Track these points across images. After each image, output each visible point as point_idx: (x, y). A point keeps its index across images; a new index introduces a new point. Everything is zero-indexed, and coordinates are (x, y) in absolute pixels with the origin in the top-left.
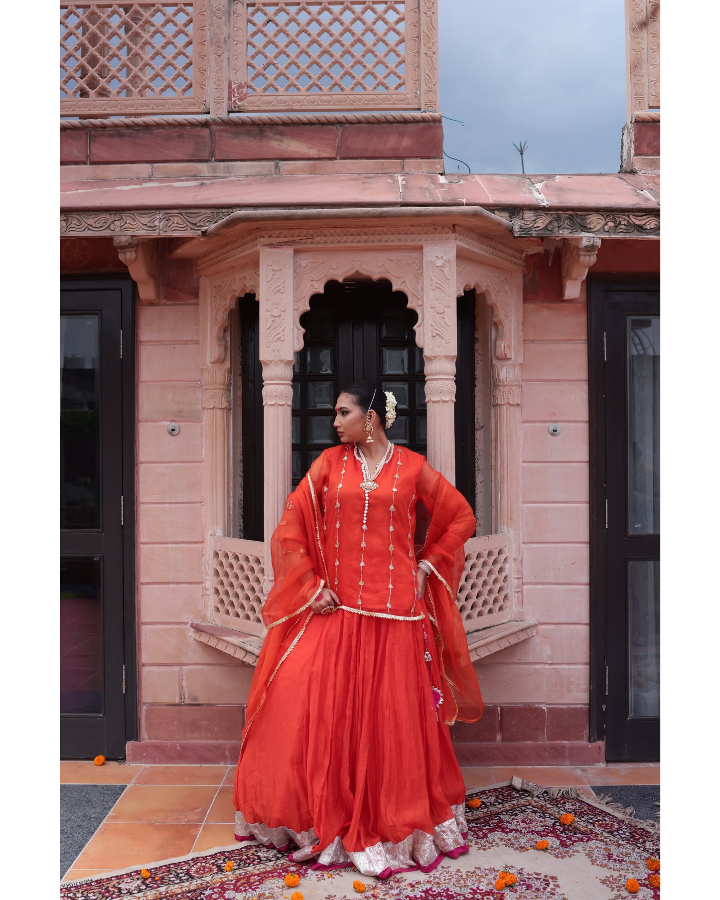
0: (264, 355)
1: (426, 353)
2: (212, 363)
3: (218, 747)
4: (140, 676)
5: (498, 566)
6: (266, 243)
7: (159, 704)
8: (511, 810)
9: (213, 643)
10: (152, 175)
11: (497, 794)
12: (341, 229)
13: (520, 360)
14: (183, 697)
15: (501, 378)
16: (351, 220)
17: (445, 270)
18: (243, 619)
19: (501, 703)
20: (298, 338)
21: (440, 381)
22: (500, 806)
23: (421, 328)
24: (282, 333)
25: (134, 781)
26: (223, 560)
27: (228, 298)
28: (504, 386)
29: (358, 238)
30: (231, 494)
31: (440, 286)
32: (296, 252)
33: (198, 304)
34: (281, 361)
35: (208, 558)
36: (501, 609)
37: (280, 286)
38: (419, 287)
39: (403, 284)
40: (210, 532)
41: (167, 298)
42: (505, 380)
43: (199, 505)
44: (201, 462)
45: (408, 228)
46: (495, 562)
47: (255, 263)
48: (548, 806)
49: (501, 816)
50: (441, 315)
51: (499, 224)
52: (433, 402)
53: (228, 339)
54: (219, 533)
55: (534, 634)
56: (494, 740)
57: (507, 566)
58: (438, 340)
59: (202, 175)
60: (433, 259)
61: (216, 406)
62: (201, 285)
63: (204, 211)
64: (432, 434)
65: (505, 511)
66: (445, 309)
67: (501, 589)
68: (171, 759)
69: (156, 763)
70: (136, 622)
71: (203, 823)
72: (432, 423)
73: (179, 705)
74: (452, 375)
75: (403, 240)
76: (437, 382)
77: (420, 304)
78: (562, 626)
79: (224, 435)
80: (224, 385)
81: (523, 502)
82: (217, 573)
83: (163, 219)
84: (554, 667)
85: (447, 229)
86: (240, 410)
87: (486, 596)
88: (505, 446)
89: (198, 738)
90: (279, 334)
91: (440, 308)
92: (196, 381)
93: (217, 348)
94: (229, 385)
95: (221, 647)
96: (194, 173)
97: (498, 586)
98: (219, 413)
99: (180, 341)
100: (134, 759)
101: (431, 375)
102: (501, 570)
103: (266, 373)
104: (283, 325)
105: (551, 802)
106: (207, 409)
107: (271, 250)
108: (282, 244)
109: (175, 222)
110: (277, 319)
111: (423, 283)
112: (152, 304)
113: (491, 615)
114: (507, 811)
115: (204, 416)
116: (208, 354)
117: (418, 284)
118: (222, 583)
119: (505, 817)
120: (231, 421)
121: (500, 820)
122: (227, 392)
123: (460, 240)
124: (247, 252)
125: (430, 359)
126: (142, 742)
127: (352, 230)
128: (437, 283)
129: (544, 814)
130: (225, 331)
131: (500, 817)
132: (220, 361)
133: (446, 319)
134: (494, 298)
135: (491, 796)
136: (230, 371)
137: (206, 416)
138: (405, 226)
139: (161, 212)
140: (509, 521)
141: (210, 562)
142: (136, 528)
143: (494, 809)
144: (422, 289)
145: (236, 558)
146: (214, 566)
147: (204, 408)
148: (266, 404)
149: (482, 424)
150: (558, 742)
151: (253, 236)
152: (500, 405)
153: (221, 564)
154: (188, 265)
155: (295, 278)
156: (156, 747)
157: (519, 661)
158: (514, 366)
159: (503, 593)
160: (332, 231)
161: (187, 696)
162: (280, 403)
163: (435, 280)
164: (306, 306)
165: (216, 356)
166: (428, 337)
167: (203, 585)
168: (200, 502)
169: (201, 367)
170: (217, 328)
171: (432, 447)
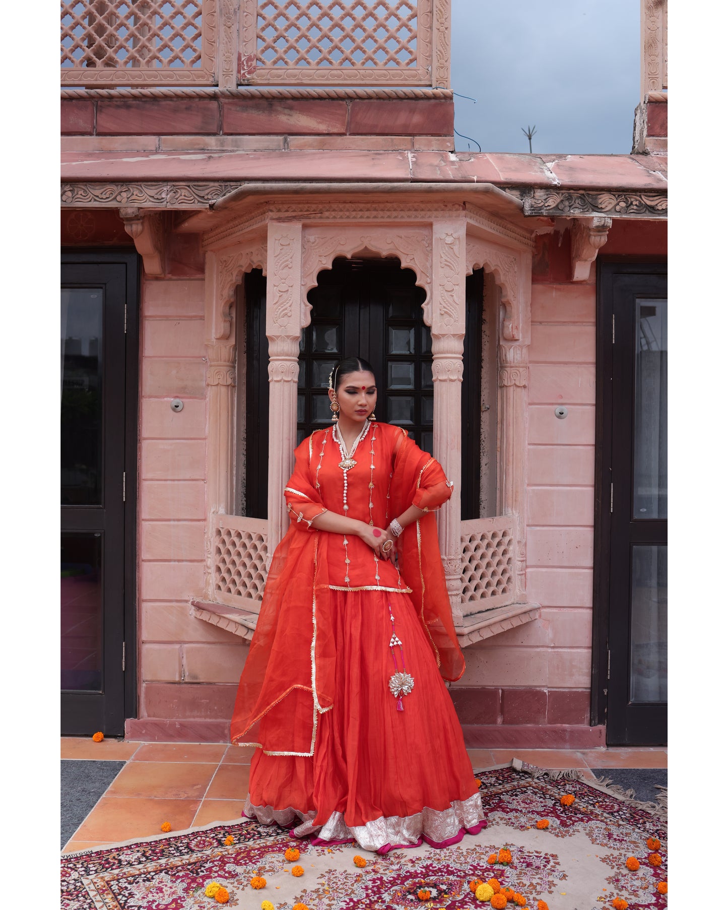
0: (271, 330)
1: (435, 331)
2: (217, 339)
3: (218, 726)
4: (140, 654)
5: (502, 548)
6: (274, 217)
7: (159, 681)
8: (511, 791)
9: (214, 621)
10: (159, 147)
11: (498, 775)
12: (350, 204)
13: (528, 342)
14: (183, 675)
15: (508, 360)
16: (361, 195)
17: (454, 247)
18: (245, 597)
19: (503, 686)
20: (305, 314)
21: (448, 360)
22: (500, 787)
23: (429, 306)
24: (289, 309)
25: (133, 757)
26: (226, 538)
27: (235, 273)
28: (511, 367)
29: (367, 214)
30: (235, 472)
31: (449, 264)
32: (305, 227)
33: (204, 280)
34: (288, 337)
35: (210, 535)
36: (504, 591)
37: (287, 261)
38: (428, 265)
39: (412, 261)
40: (212, 510)
41: (172, 272)
42: (512, 361)
43: (202, 482)
44: (205, 439)
45: (417, 204)
46: (499, 544)
47: (262, 238)
48: (549, 787)
49: (502, 796)
50: (450, 293)
51: (510, 202)
52: (441, 380)
53: (234, 315)
54: (222, 511)
55: (537, 617)
56: (495, 722)
57: (511, 548)
58: (446, 318)
59: (210, 148)
60: (443, 236)
61: (221, 383)
62: (207, 260)
63: (212, 184)
64: (439, 413)
65: (510, 493)
66: (454, 287)
67: (504, 572)
68: (170, 737)
69: (155, 740)
70: (137, 599)
71: (203, 799)
72: (439, 403)
73: (179, 683)
74: (459, 354)
75: (413, 216)
76: (445, 360)
77: (429, 281)
78: (565, 609)
79: (228, 412)
80: (229, 361)
81: (528, 485)
82: (219, 551)
83: (171, 191)
84: (556, 650)
85: (457, 206)
86: (244, 388)
87: (490, 577)
88: (511, 428)
89: (197, 717)
90: (286, 309)
91: (449, 286)
92: (201, 357)
93: (222, 325)
94: (234, 362)
95: (222, 625)
96: (202, 146)
97: (502, 568)
98: (223, 389)
99: (185, 316)
100: (133, 737)
101: (438, 353)
102: (505, 552)
103: (272, 349)
104: (290, 300)
105: (551, 783)
106: (211, 385)
107: (279, 224)
108: (290, 218)
109: (183, 194)
110: (285, 295)
111: (432, 260)
112: (157, 278)
113: (494, 597)
114: (507, 792)
115: (208, 393)
116: (214, 330)
117: (427, 261)
118: (224, 561)
119: (505, 797)
120: (236, 399)
121: (501, 800)
122: (231, 369)
123: (471, 218)
124: (254, 227)
125: (438, 337)
126: (141, 720)
127: (362, 206)
128: (446, 261)
129: (544, 795)
130: (231, 307)
131: (500, 797)
132: (225, 337)
133: (455, 297)
134: (502, 278)
135: (491, 777)
136: (235, 348)
137: (210, 393)
138: (415, 202)
139: (169, 184)
140: (514, 503)
141: (212, 540)
142: (137, 504)
143: (494, 789)
144: (431, 266)
145: (239, 535)
146: (217, 544)
147: (208, 385)
148: (272, 380)
149: (488, 406)
150: (559, 725)
151: (261, 210)
152: (506, 386)
153: (224, 542)
154: (194, 239)
155: (303, 253)
156: (156, 724)
157: (523, 644)
158: (521, 347)
159: (507, 576)
160: (341, 206)
161: (187, 674)
162: (286, 379)
163: (445, 258)
164: (314, 282)
165: (221, 332)
166: (436, 315)
167: (204, 563)
168: (203, 480)
169: (206, 343)
170: (223, 304)
171: (439, 426)
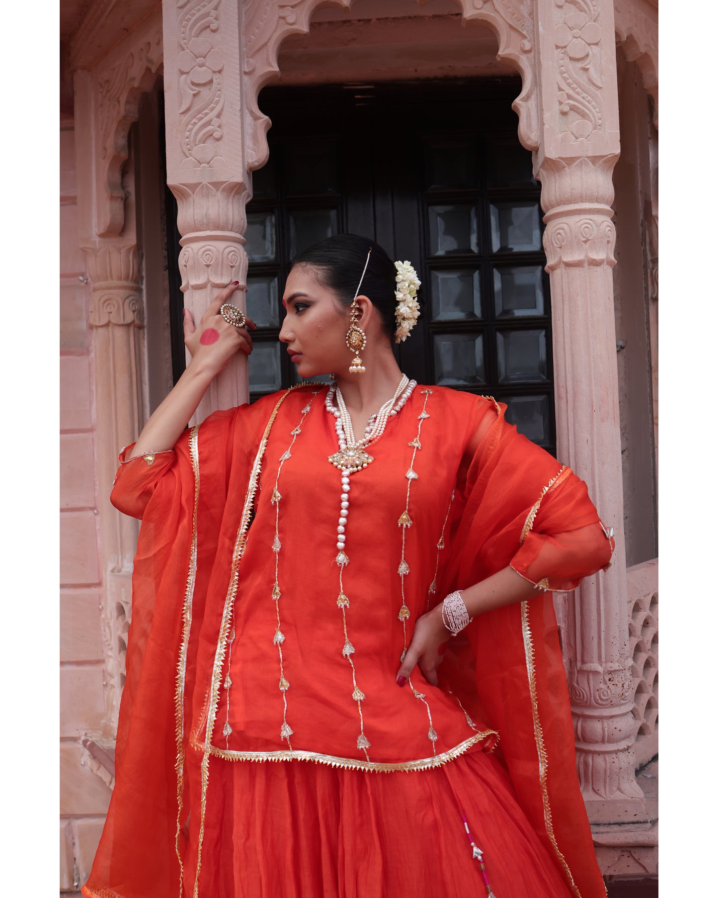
0: (177, 172)
1: (551, 151)
2: (102, 236)
14: (76, 878)
21: (583, 217)
23: (532, 103)
24: (216, 122)
27: (123, 98)
33: (73, 128)
34: (217, 185)
35: (109, 615)
39: (488, 3)
40: (110, 566)
43: (90, 514)
44: (91, 430)
50: (580, 65)
52: (568, 265)
53: (132, 188)
54: (128, 566)
58: (575, 120)
61: (113, 321)
62: (78, 88)
64: (567, 339)
66: (588, 48)
72: (567, 316)
73: (69, 892)
74: (607, 203)
76: (576, 218)
77: (528, 46)
79: (131, 376)
80: (127, 278)
82: (123, 646)
86: (167, 334)
90: (209, 123)
91: (577, 48)
92: (76, 275)
93: (107, 205)
94: (138, 279)
98: (119, 333)
101: (558, 204)
103: (185, 215)
104: (217, 104)
106: (97, 327)
110: (204, 91)
115: (93, 342)
116: (94, 221)
120: (145, 351)
122: (132, 292)
125: (554, 166)
130: (124, 173)
132: (115, 231)
133: (592, 71)
136: (138, 251)
137: (96, 341)
141: (112, 624)
144: (533, 14)
146: (119, 632)
147: (91, 327)
148: (187, 287)
161: (83, 875)
162: (218, 281)
164: (270, 65)
165: (107, 219)
166: (551, 115)
167: (103, 666)
168: (92, 509)
169: (81, 246)
170: (107, 166)
171: (569, 369)
